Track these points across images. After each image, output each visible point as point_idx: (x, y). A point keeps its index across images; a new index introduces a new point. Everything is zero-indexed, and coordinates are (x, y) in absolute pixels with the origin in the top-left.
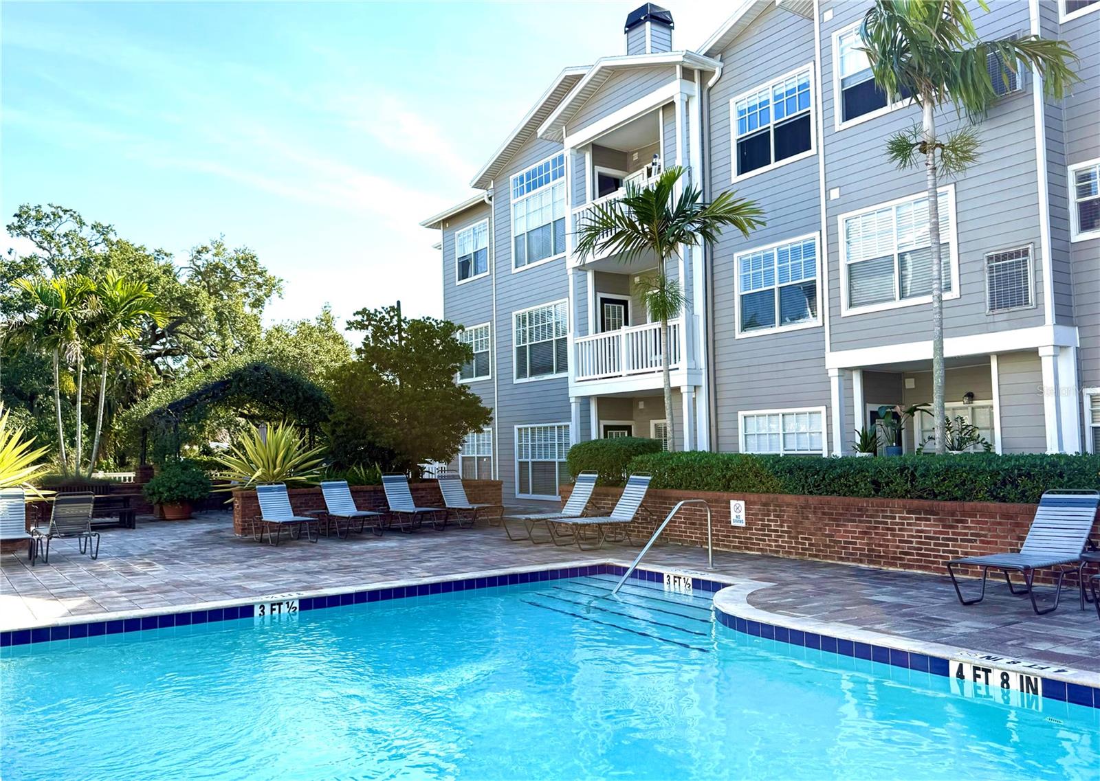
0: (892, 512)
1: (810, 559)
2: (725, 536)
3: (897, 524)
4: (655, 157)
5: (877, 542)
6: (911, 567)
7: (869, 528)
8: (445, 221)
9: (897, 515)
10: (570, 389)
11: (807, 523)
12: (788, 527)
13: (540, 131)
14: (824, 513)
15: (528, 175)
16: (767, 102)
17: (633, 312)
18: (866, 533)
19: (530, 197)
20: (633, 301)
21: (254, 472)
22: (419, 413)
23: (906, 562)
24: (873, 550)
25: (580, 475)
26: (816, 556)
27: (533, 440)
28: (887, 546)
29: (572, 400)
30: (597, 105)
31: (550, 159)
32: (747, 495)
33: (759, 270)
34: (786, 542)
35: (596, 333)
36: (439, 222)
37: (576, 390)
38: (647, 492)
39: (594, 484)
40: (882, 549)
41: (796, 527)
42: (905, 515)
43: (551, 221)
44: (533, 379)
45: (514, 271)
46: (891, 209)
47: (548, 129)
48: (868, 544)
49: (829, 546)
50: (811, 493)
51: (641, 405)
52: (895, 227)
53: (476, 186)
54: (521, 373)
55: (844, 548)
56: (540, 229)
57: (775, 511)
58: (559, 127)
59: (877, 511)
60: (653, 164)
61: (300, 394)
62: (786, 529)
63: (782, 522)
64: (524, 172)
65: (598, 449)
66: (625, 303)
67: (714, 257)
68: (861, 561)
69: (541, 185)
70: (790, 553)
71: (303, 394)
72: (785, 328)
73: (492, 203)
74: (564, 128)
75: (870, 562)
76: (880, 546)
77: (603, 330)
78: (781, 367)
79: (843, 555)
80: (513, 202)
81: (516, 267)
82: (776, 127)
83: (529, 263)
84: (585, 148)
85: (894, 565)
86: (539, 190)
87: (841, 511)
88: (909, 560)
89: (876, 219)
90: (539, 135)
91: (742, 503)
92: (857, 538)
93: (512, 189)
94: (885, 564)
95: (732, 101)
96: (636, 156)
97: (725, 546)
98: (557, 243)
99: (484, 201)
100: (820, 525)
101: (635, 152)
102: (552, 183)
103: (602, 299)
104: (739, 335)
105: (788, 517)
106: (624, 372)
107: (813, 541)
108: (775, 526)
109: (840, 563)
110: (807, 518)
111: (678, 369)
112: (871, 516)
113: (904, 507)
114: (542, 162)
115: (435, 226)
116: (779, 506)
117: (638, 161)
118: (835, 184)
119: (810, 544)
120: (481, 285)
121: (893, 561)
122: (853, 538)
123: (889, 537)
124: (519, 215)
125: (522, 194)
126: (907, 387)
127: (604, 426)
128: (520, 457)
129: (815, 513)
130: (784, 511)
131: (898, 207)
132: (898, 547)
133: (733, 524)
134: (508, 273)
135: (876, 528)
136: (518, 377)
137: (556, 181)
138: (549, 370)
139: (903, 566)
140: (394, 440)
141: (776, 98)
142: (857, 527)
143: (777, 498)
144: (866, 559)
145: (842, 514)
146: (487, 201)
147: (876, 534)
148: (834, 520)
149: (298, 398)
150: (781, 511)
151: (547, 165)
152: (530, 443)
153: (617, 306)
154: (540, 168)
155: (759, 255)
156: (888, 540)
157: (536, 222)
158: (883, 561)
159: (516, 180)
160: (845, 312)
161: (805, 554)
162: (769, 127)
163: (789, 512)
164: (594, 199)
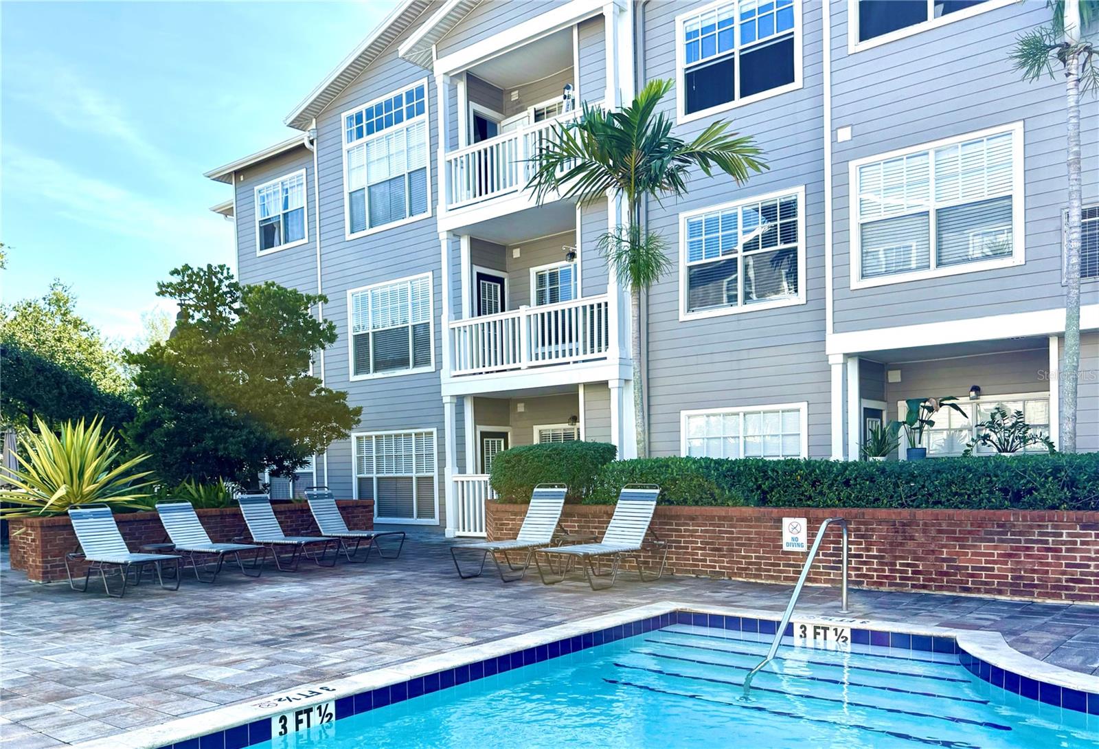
0: (1055, 527)
1: (913, 591)
2: (772, 565)
3: (1065, 543)
4: (568, 88)
5: (1029, 567)
6: (1082, 598)
7: (1018, 549)
8: (237, 173)
9: (1064, 531)
10: (442, 386)
11: (910, 545)
12: (879, 550)
13: (403, 49)
14: (940, 532)
15: (369, 113)
16: (731, 20)
17: (510, 293)
18: (1010, 556)
19: (372, 141)
20: (510, 279)
21: (52, 491)
22: (275, 411)
23: (1076, 592)
24: (1021, 578)
25: (536, 490)
26: (924, 587)
27: (378, 451)
28: (1047, 572)
29: (446, 400)
30: (480, 20)
31: (403, 91)
32: (812, 511)
33: (716, 235)
34: (876, 570)
35: (473, 316)
36: (230, 174)
37: (451, 387)
38: (656, 510)
39: (563, 501)
40: (1036, 575)
41: (892, 551)
42: (1078, 530)
43: (406, 172)
44: (379, 375)
45: (349, 237)
46: (927, 154)
47: (413, 47)
48: (1012, 570)
49: (946, 574)
50: (902, 505)
51: (521, 408)
52: (932, 176)
53: (291, 125)
54: (361, 367)
55: (972, 576)
56: (387, 184)
57: (858, 530)
58: (428, 46)
59: (1031, 527)
60: (565, 97)
61: (64, 387)
62: (875, 553)
63: (871, 544)
64: (363, 108)
65: (549, 456)
66: (500, 281)
67: (650, 218)
68: (1000, 592)
69: (389, 124)
70: (881, 584)
71: (67, 388)
72: (751, 307)
73: (314, 148)
74: (434, 47)
75: (1014, 593)
76: (1034, 571)
77: (479, 314)
78: (744, 355)
79: (970, 585)
80: (346, 146)
81: (352, 232)
82: (742, 54)
83: (371, 226)
84: (458, 76)
85: (1059, 596)
86: (385, 131)
87: (969, 528)
88: (1081, 589)
89: (904, 167)
90: (401, 54)
91: (803, 522)
92: (995, 562)
93: (344, 130)
94: (1040, 594)
95: (679, 19)
96: (515, 96)
97: (772, 577)
98: (414, 201)
99: (303, 145)
100: (932, 547)
101: (514, 90)
102: (406, 123)
103: (479, 274)
104: (683, 316)
105: (880, 537)
106: (525, 363)
107: (921, 568)
108: (857, 549)
109: (963, 595)
110: (912, 538)
111: (605, 358)
112: (1021, 533)
113: (1079, 520)
114: (391, 95)
115: (225, 178)
116: (865, 523)
117: (518, 102)
118: (843, 121)
119: (913, 572)
120: (294, 257)
121: (1056, 592)
122: (987, 562)
123: (1050, 560)
124: (354, 165)
125: (360, 135)
126: (890, 381)
127: (481, 433)
128: (360, 472)
129: (924, 531)
130: (873, 530)
131: (937, 152)
132: (1064, 573)
133: (785, 548)
134: (340, 239)
135: (1028, 549)
136: (356, 373)
137: (412, 121)
138: (404, 363)
139: (1068, 597)
140: (244, 446)
141: (743, 16)
142: (996, 548)
143: (863, 514)
144: (1009, 589)
145: (970, 532)
146: (308, 145)
147: (1027, 556)
148: (956, 539)
149: (61, 394)
150: (867, 530)
151: (398, 100)
152: (374, 454)
153: (493, 284)
154: (388, 103)
155: (716, 215)
156: (1048, 564)
157: (380, 174)
158: (1036, 591)
159: (350, 118)
160: (856, 283)
161: (907, 585)
162: (733, 53)
163: (881, 530)
164: (469, 144)
